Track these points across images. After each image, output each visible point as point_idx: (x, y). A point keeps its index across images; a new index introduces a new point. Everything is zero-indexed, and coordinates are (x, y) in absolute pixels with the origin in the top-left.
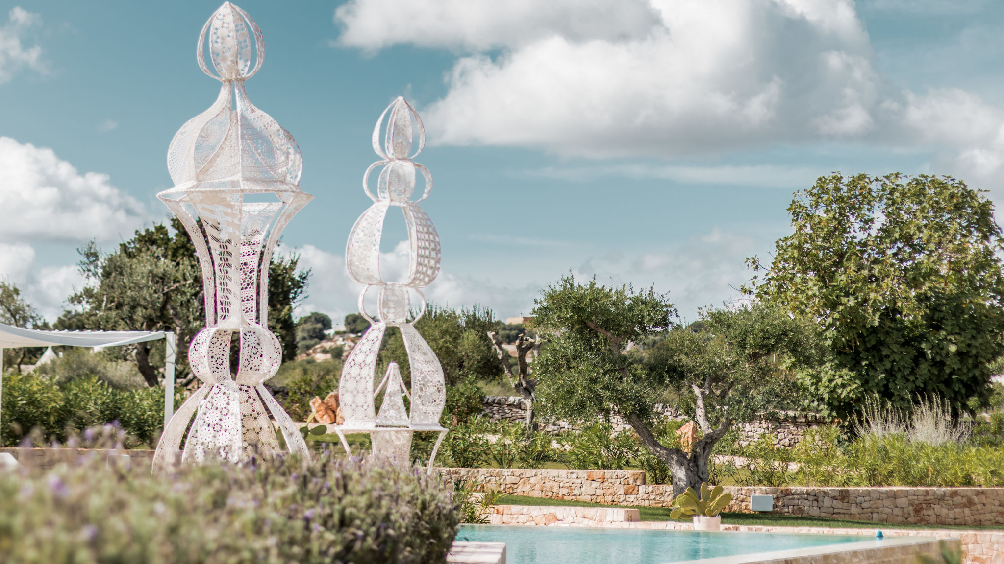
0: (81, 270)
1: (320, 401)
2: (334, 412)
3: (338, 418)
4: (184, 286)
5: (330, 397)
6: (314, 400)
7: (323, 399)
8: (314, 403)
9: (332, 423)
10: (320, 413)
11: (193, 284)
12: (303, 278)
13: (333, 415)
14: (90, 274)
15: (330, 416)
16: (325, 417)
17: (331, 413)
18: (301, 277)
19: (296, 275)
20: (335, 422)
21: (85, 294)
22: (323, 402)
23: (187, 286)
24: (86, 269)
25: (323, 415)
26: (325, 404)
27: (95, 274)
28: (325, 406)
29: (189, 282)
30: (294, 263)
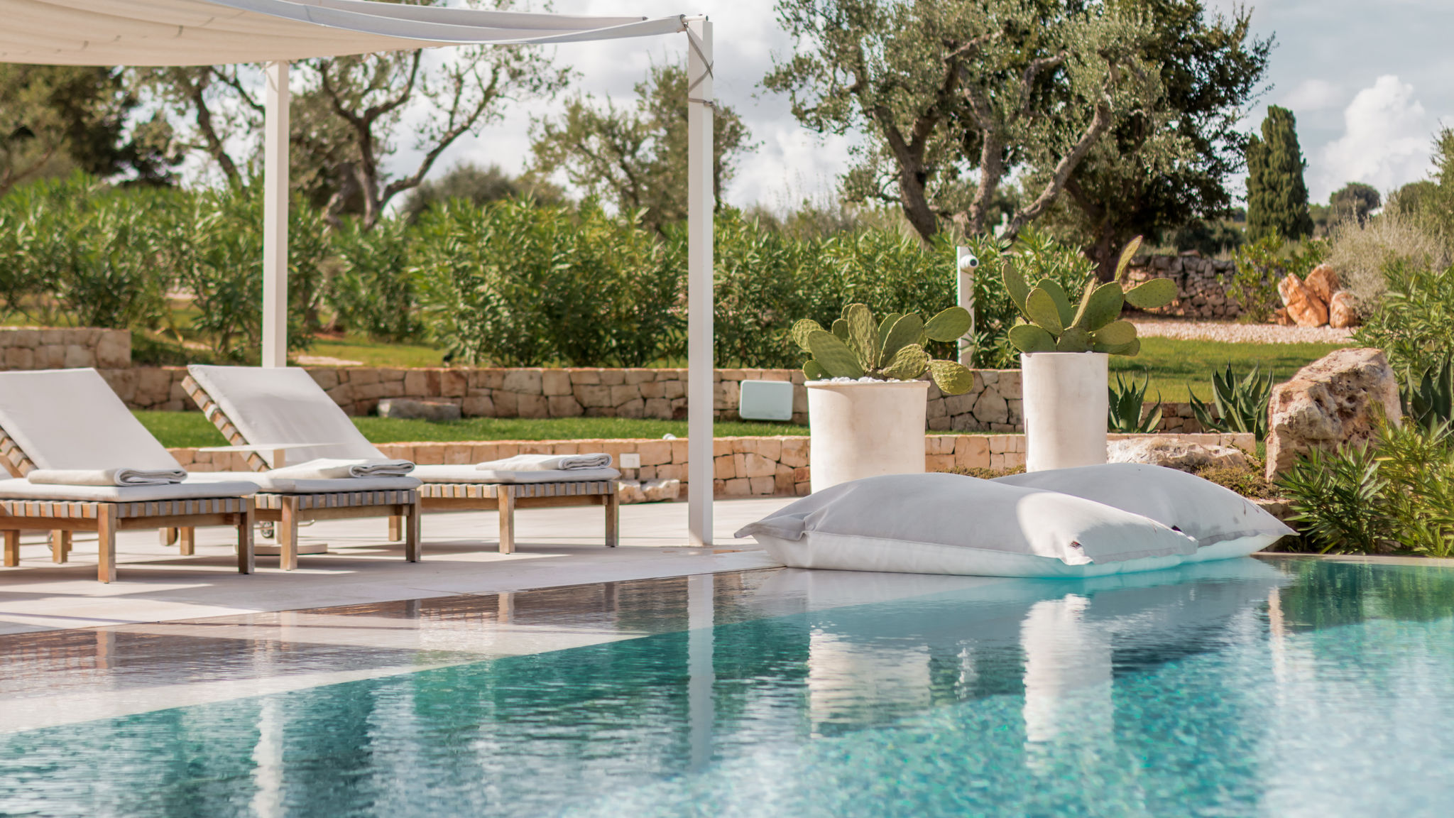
0: (783, 19)
1: (1296, 282)
2: (1326, 304)
3: (1332, 314)
4: (986, 42)
5: (1316, 275)
6: (1286, 280)
7: (1302, 278)
8: (1286, 288)
9: (1323, 325)
10: (1298, 305)
11: (1004, 38)
12: (1262, 51)
13: (1323, 311)
14: (801, 26)
15: (1316, 311)
16: (1307, 313)
17: (1319, 305)
18: (1256, 50)
19: (1247, 47)
20: (1328, 323)
21: (796, 69)
22: (1302, 285)
23: (993, 42)
24: (791, 17)
25: (1304, 311)
26: (1306, 287)
27: (811, 26)
28: (1307, 292)
29: (996, 35)
30: (1243, 25)
